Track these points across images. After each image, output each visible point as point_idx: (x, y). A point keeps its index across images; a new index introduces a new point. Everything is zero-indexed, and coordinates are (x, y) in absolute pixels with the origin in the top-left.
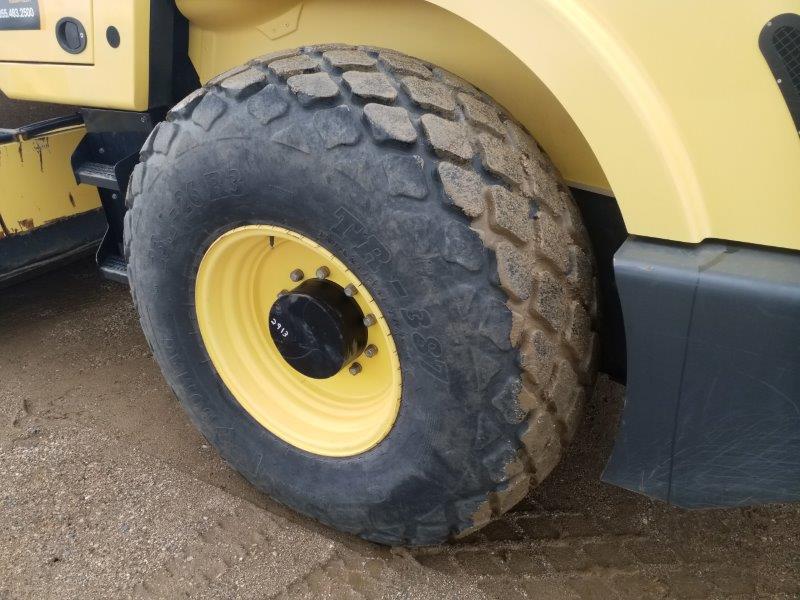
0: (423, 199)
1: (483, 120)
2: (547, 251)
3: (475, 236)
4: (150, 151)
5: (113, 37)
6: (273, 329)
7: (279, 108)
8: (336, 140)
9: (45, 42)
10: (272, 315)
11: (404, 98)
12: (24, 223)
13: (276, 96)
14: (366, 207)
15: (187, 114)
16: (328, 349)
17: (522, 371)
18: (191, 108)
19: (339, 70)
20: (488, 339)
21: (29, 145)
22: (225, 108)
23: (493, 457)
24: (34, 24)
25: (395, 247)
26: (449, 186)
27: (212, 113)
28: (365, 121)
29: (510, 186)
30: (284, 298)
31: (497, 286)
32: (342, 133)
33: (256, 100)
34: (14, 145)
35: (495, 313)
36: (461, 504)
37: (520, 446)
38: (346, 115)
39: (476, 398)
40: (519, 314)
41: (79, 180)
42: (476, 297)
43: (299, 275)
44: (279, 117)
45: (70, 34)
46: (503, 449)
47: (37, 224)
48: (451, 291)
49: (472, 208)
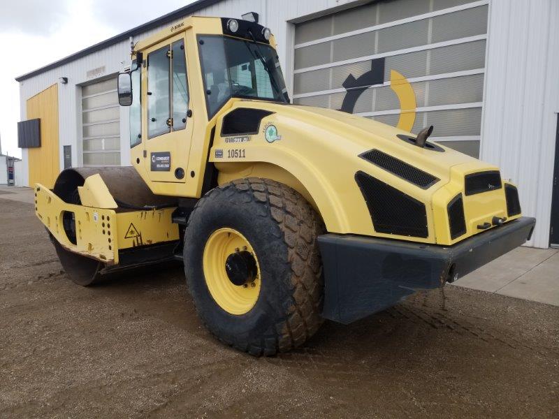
0: (266, 217)
1: (289, 198)
2: (302, 235)
3: (279, 228)
4: (197, 207)
5: (193, 174)
6: (226, 267)
7: (233, 192)
8: (245, 201)
9: (171, 175)
10: (227, 262)
11: (266, 191)
12: (149, 241)
13: (233, 190)
14: (251, 219)
15: (209, 196)
16: (243, 273)
17: (293, 271)
18: (210, 194)
19: (251, 183)
20: (282, 259)
21: (157, 212)
22: (220, 193)
23: (285, 303)
24: (168, 170)
25: (258, 230)
26: (273, 214)
27: (215, 194)
28: (254, 196)
29: (293, 216)
30: (231, 256)
31: (285, 243)
32: (247, 199)
33: (227, 191)
34: (152, 211)
35: (284, 251)
36: (277, 325)
37: (293, 299)
38: (249, 195)
39: (279, 280)
40: (291, 252)
41: (173, 222)
42: (279, 246)
43: (238, 250)
44: (232, 195)
45: (179, 173)
46: (288, 299)
47: (153, 243)
48: (272, 244)
49: (279, 220)
